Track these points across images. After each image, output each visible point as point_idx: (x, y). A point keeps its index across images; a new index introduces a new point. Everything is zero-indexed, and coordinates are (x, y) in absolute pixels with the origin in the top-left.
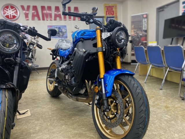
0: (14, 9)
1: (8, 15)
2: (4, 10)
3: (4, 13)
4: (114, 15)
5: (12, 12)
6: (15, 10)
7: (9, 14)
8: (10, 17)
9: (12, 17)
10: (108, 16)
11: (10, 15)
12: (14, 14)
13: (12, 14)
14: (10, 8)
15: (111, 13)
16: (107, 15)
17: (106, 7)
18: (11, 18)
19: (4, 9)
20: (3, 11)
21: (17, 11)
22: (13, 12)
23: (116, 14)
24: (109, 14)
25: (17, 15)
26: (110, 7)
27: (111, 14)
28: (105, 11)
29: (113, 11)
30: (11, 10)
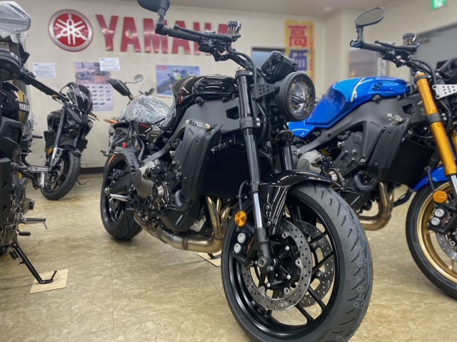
0: (81, 22)
1: (65, 35)
2: (57, 24)
3: (56, 32)
4: (308, 48)
5: (74, 30)
6: (84, 27)
7: (68, 35)
8: (69, 43)
9: (74, 43)
10: (295, 47)
11: (71, 36)
12: (80, 36)
13: (74, 35)
14: (70, 19)
15: (301, 41)
16: (291, 45)
17: (290, 27)
18: (72, 45)
19: (56, 21)
20: (54, 25)
21: (86, 28)
22: (77, 30)
23: (312, 44)
24: (295, 44)
25: (87, 37)
26: (297, 27)
27: (301, 44)
28: (288, 38)
29: (305, 38)
30: (74, 25)
